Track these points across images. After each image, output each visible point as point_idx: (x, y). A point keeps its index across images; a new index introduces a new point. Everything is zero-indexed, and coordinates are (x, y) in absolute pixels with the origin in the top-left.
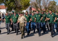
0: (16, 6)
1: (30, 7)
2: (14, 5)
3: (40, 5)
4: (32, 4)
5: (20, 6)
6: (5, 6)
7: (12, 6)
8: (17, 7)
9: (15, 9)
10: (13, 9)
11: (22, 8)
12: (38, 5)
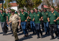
0: (28, 3)
1: (42, 4)
2: (25, 3)
3: (52, 2)
4: (44, 1)
5: (32, 4)
6: (16, 4)
7: (23, 4)
8: (29, 5)
9: (26, 6)
10: (24, 6)
11: (34, 6)
12: (50, 3)
